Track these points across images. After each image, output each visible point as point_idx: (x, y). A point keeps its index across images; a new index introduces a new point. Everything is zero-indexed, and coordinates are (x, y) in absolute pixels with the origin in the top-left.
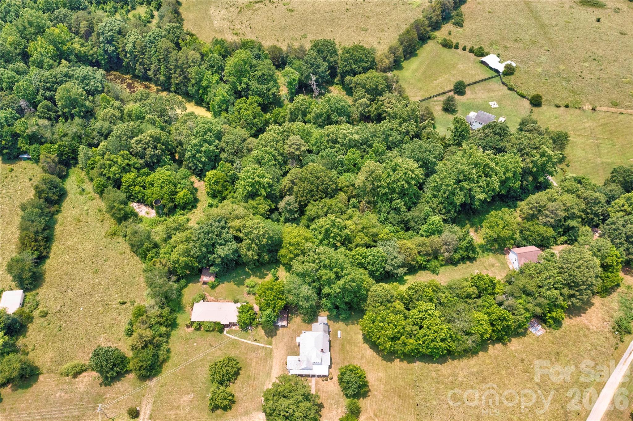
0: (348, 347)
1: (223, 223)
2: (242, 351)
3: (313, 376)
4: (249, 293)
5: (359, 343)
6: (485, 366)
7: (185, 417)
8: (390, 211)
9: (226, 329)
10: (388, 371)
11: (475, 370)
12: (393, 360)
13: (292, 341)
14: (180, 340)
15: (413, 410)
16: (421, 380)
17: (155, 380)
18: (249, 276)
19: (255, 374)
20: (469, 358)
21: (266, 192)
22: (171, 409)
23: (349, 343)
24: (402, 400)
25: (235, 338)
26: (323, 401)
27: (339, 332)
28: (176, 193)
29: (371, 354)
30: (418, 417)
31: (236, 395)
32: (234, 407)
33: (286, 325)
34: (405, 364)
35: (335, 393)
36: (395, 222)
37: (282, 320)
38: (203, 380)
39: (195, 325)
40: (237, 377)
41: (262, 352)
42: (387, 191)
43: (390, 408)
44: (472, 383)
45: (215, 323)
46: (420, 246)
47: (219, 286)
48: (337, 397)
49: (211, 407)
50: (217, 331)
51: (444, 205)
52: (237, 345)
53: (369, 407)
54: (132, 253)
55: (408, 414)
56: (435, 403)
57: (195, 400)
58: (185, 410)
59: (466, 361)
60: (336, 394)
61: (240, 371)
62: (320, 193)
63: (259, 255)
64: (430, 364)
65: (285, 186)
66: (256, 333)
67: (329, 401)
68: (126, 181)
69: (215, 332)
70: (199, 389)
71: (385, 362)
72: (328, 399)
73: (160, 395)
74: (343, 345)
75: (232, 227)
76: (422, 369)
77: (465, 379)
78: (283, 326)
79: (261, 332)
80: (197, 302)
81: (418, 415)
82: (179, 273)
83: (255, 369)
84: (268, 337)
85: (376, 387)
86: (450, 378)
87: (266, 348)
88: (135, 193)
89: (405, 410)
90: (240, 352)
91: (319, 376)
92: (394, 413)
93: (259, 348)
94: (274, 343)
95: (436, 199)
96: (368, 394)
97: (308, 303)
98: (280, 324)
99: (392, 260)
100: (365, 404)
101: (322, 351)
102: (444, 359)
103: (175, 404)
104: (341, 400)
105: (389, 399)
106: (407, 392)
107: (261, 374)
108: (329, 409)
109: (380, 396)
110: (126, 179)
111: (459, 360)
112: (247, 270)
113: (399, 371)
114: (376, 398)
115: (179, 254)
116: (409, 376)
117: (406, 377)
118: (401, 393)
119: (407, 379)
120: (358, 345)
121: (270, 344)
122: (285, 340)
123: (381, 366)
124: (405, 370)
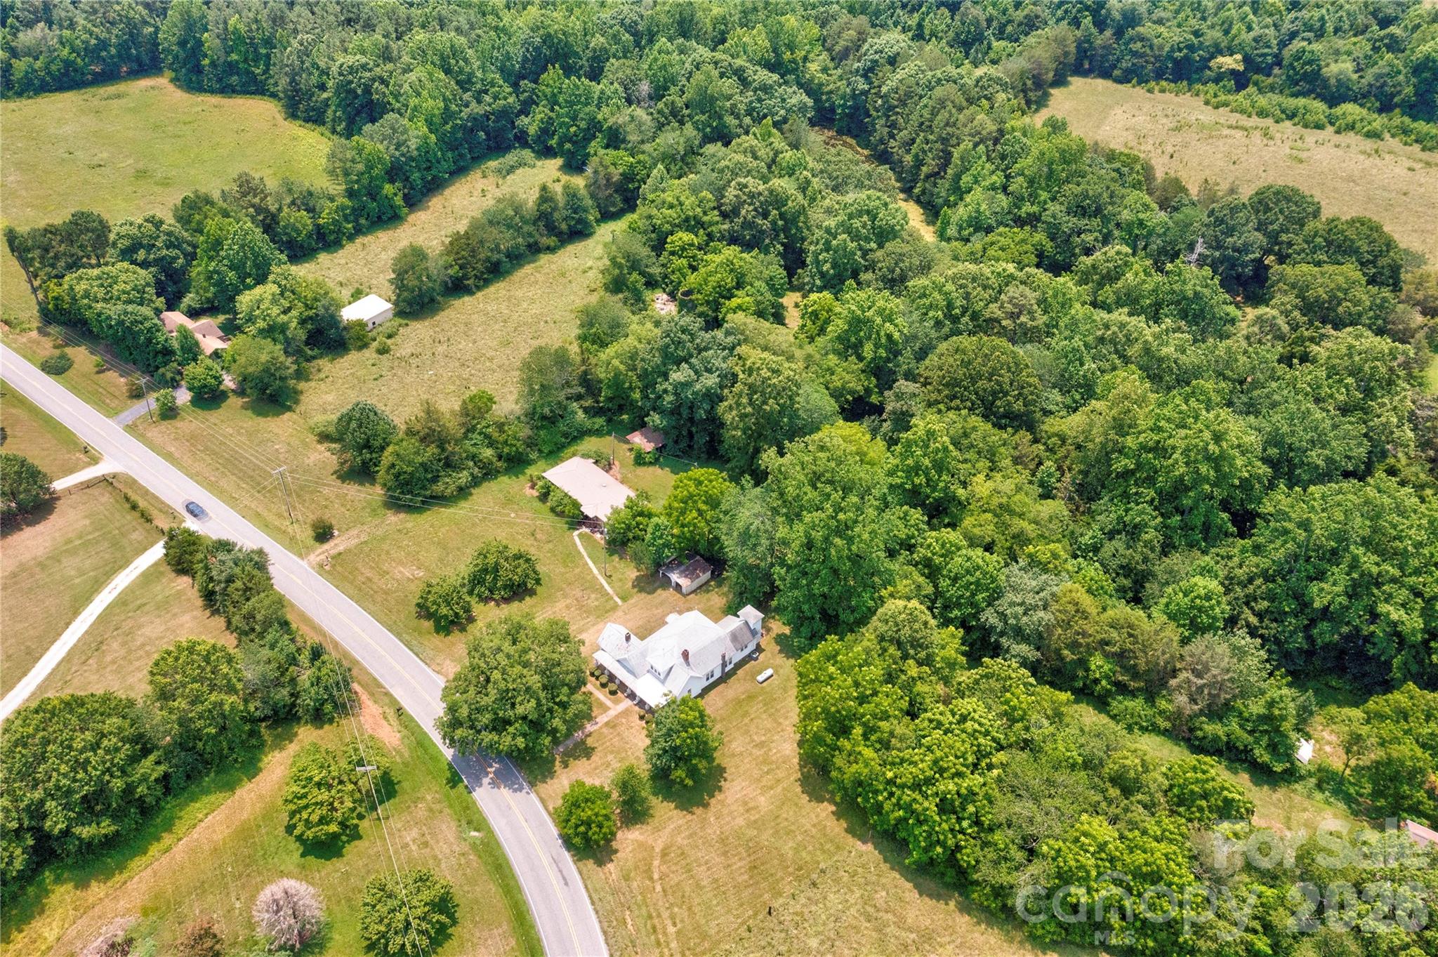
0: (755, 709)
2: (568, 575)
3: (632, 696)
5: (785, 718)
7: (376, 592)
9: (585, 530)
10: (786, 807)
12: (820, 800)
14: (500, 496)
15: (751, 913)
16: (837, 881)
17: (402, 516)
22: (372, 568)
23: (766, 705)
24: (751, 877)
25: (583, 551)
26: (600, 749)
27: (770, 673)
28: (732, 297)
30: (744, 935)
31: (477, 622)
32: (454, 637)
33: (687, 592)
34: (837, 828)
36: (1113, 564)
39: (544, 485)
40: (513, 600)
41: (597, 599)
43: (709, 869)
45: (571, 500)
47: (651, 469)
50: (566, 523)
52: (573, 562)
53: (668, 830)
55: (730, 912)
58: (388, 585)
59: (994, 941)
61: (528, 598)
64: (895, 874)
66: (622, 568)
67: (610, 757)
69: (562, 521)
71: (799, 789)
72: (612, 752)
73: (384, 539)
74: (751, 698)
76: (865, 866)
78: (679, 588)
79: (635, 571)
81: (750, 930)
84: (634, 587)
85: (725, 811)
86: (913, 936)
87: (611, 599)
89: (735, 898)
90: (563, 574)
91: (642, 704)
92: (706, 883)
93: (600, 590)
94: (632, 601)
96: (696, 810)
100: (671, 819)
103: (386, 567)
105: (726, 854)
106: (780, 874)
108: (596, 769)
109: (713, 830)
110: (675, 240)
111: (978, 923)
113: (808, 827)
114: (703, 828)
116: (818, 853)
117: (810, 848)
118: (763, 864)
119: (809, 852)
120: (781, 720)
121: (624, 599)
122: (656, 612)
123: (784, 789)
124: (825, 835)
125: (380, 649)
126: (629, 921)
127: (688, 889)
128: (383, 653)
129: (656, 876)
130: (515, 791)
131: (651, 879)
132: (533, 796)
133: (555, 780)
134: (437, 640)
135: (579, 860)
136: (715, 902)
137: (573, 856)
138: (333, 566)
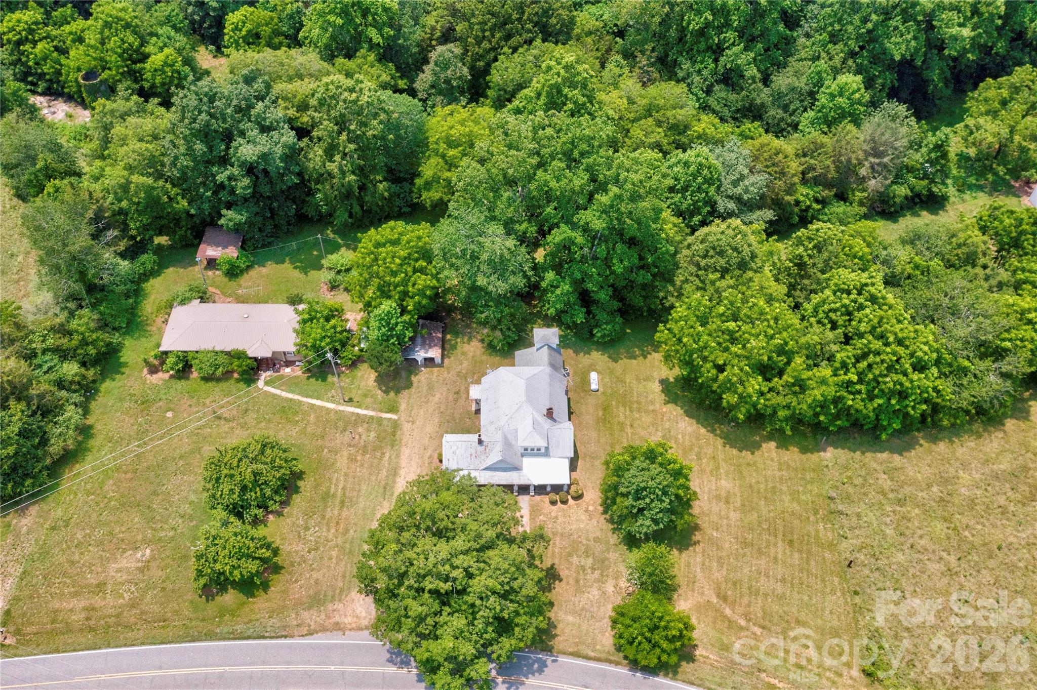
0: (622, 414)
1: (258, 85)
2: (309, 430)
3: (524, 489)
4: (333, 287)
5: (652, 403)
6: (1029, 455)
7: (118, 616)
8: (712, 85)
9: (265, 375)
10: (745, 473)
11: (1004, 465)
12: (756, 445)
13: (456, 400)
14: (127, 405)
15: (836, 580)
16: (848, 497)
17: (34, 510)
18: (334, 248)
19: (344, 488)
20: (980, 436)
21: (382, 36)
22: (75, 595)
23: (624, 405)
24: (800, 551)
25: (290, 396)
26: (556, 561)
27: (594, 376)
28: (145, 57)
29: (689, 429)
30: (857, 600)
31: (285, 548)
32: (278, 584)
33: (438, 360)
34: (792, 455)
35: (591, 536)
36: (726, 112)
37: (427, 343)
38: (186, 508)
39: (170, 360)
40: (289, 497)
41: (369, 431)
42: (710, 18)
43: (767, 576)
44: (1002, 500)
45: (228, 354)
46: (805, 155)
48: (598, 548)
49: (203, 581)
50: (238, 381)
51: (858, 61)
52: (296, 413)
53: (699, 576)
54: (15, 200)
55: (824, 594)
56: (900, 557)
57: (153, 564)
58: (122, 596)
59: (972, 444)
60: (596, 540)
61: (300, 483)
62: (529, 26)
63: (360, 171)
64: (869, 455)
65: (433, 29)
66: (352, 383)
67: (575, 560)
68: (12, 29)
69: (232, 382)
70: (172, 533)
71: (735, 452)
72: (570, 555)
73: (45, 552)
74: (606, 409)
75: (285, 99)
76: (846, 468)
77: (979, 492)
78: (429, 361)
79: (367, 376)
80: (183, 302)
81: (856, 593)
82: (134, 232)
83: (346, 475)
84: (386, 392)
85: (715, 518)
86: (935, 488)
87: (380, 421)
88: (37, 64)
89: (812, 580)
90: (303, 432)
91: (541, 489)
92: (779, 589)
93: (359, 420)
94: (403, 406)
95: (840, 46)
96: (695, 538)
97: (505, 280)
98: (420, 355)
99: (735, 183)
100: (688, 565)
101: (550, 413)
102: (906, 438)
103: (91, 579)
104: (613, 556)
105: (760, 552)
106: (811, 529)
107: (364, 488)
108: (577, 581)
109: (729, 544)
110: (10, 24)
111: (951, 441)
112: (332, 236)
113: (778, 474)
114: (719, 548)
115: (130, 168)
116: (809, 487)
117: (801, 489)
118: (792, 533)
119: (805, 493)
120: (651, 408)
121: (393, 409)
122: (436, 399)
123: (725, 460)
124: (796, 469)
125: (210, 670)
126: (773, 681)
127: (775, 608)
128: (219, 670)
129: (743, 623)
130: (540, 671)
131: (742, 628)
132: (562, 659)
133: (560, 626)
134: (261, 603)
135: (675, 673)
136: (806, 598)
137: (666, 675)
138: (18, 632)
